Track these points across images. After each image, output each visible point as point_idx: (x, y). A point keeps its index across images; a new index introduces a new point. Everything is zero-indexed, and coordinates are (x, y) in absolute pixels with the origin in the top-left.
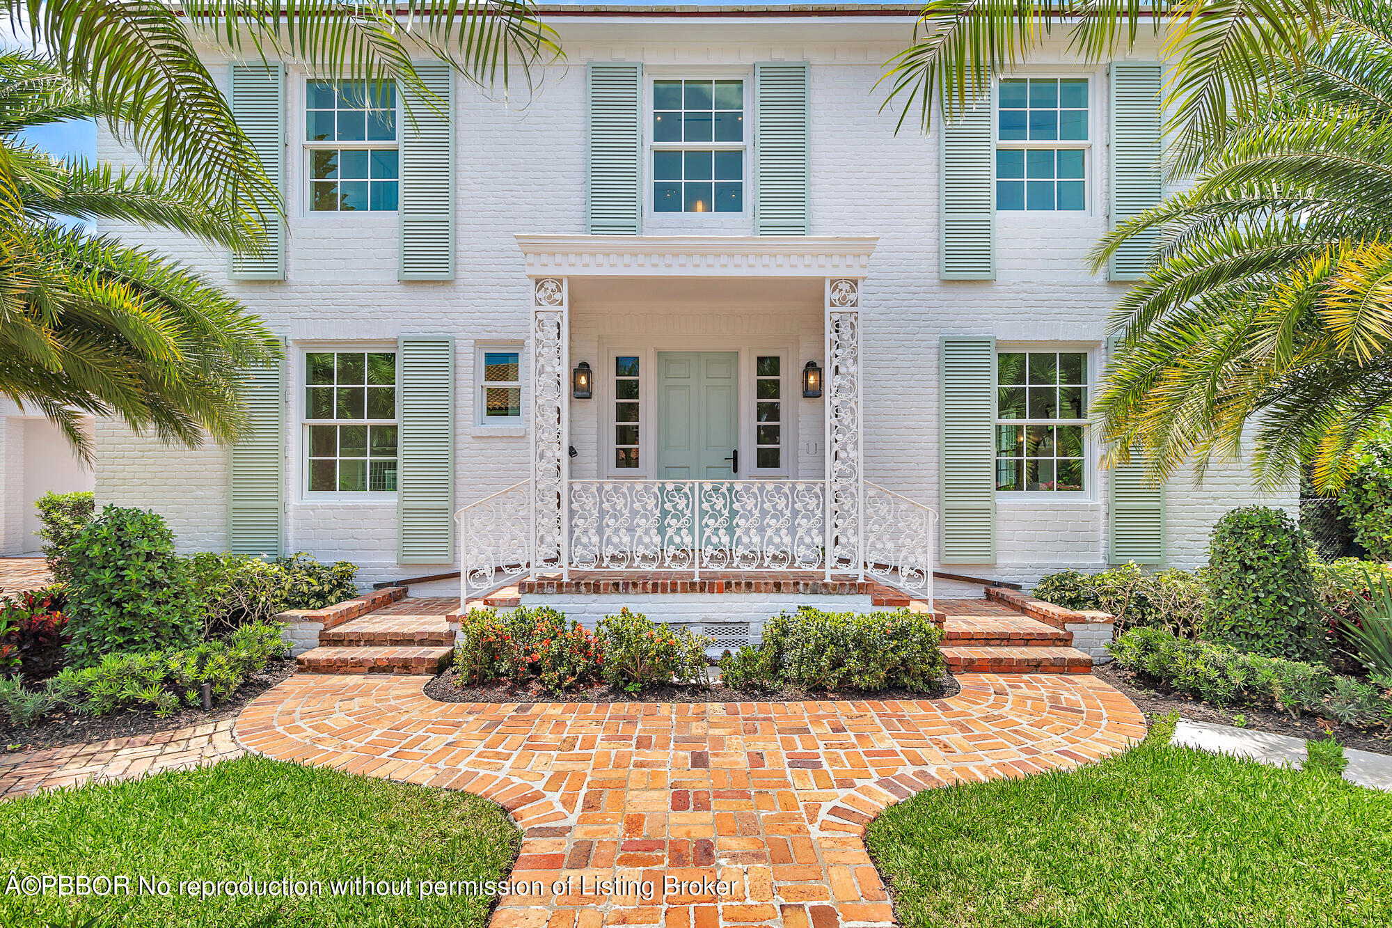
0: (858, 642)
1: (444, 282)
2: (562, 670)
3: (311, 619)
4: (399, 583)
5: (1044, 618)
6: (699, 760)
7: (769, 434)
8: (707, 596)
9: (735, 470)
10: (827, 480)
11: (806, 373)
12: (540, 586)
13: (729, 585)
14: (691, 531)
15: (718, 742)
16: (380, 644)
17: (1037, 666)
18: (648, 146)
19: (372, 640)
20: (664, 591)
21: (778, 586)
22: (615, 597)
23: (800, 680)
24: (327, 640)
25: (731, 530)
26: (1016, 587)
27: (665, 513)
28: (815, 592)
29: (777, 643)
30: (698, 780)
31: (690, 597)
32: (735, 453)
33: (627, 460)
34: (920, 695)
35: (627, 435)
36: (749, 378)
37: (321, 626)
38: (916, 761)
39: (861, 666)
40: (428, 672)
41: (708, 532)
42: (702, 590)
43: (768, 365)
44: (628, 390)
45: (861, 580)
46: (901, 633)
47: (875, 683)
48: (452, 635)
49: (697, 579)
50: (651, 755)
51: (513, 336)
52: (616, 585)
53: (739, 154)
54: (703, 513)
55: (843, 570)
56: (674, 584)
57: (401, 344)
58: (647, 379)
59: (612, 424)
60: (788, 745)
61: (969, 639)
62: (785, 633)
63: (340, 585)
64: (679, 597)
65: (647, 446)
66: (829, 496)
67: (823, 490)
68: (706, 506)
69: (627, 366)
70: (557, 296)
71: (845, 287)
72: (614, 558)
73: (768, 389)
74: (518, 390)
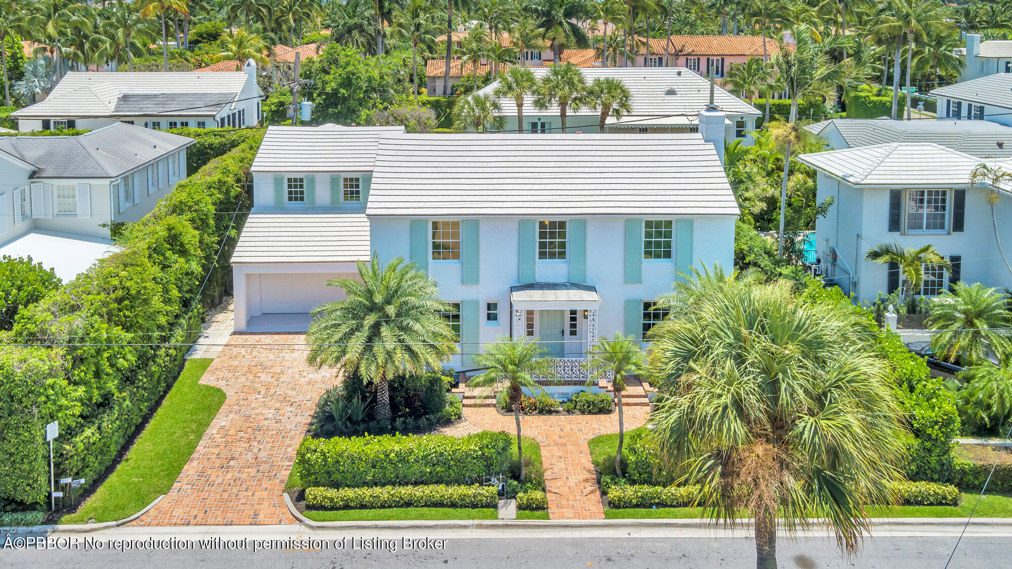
0: (593, 402)
1: (476, 284)
2: (528, 409)
3: (461, 393)
4: (463, 372)
5: (644, 388)
6: (562, 430)
7: (573, 326)
9: (564, 337)
13: (564, 384)
15: (564, 426)
17: (636, 404)
18: (537, 240)
21: (576, 384)
23: (581, 409)
24: (465, 397)
30: (562, 434)
32: (563, 330)
33: (530, 333)
34: (606, 413)
35: (529, 326)
37: (463, 394)
38: (600, 430)
39: (593, 407)
40: (493, 406)
46: (603, 401)
47: (596, 411)
48: (495, 396)
49: (556, 382)
50: (553, 429)
51: (497, 300)
53: (565, 242)
56: (550, 384)
57: (464, 302)
60: (577, 426)
66: (589, 362)
67: (587, 361)
74: (496, 313)
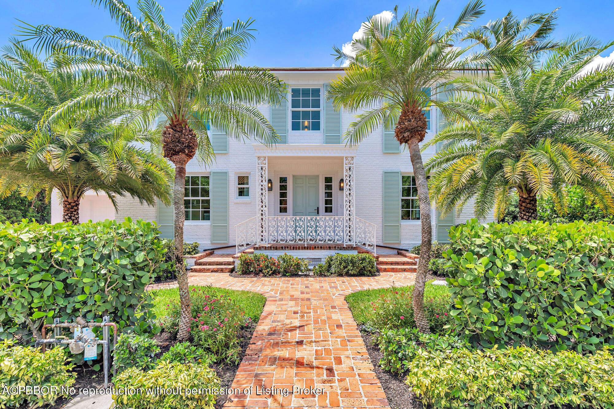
0: (352, 261)
1: (225, 154)
2: (268, 270)
3: (192, 257)
4: (211, 249)
5: (410, 258)
7: (329, 202)
8: (309, 251)
9: (318, 213)
10: (344, 216)
11: (340, 183)
12: (260, 248)
13: (315, 247)
14: (304, 232)
15: (312, 284)
16: (213, 265)
18: (290, 109)
19: (210, 264)
20: (296, 249)
21: (330, 248)
22: (282, 251)
23: (335, 273)
24: (197, 264)
25: (316, 232)
26: (407, 250)
27: (296, 226)
28: (341, 249)
29: (329, 263)
31: (304, 251)
32: (318, 208)
33: (283, 210)
34: (369, 276)
35: (283, 202)
36: (322, 185)
37: (195, 260)
39: (352, 268)
40: (229, 272)
41: (309, 232)
42: (307, 249)
43: (328, 180)
44: (283, 187)
45: (354, 246)
46: (364, 259)
47: (355, 273)
48: (234, 262)
49: (306, 246)
51: (247, 171)
52: (282, 247)
53: (319, 112)
54: (308, 226)
55: (349, 243)
56: (299, 247)
57: (212, 173)
58: (290, 185)
59: (278, 198)
61: (387, 263)
62: (332, 261)
63: (195, 249)
64: (301, 251)
65: (290, 205)
66: (345, 221)
67: (343, 219)
68: (309, 224)
69: (283, 180)
70: (264, 162)
71: (350, 159)
72: (281, 240)
73: (329, 187)
74: (248, 188)
